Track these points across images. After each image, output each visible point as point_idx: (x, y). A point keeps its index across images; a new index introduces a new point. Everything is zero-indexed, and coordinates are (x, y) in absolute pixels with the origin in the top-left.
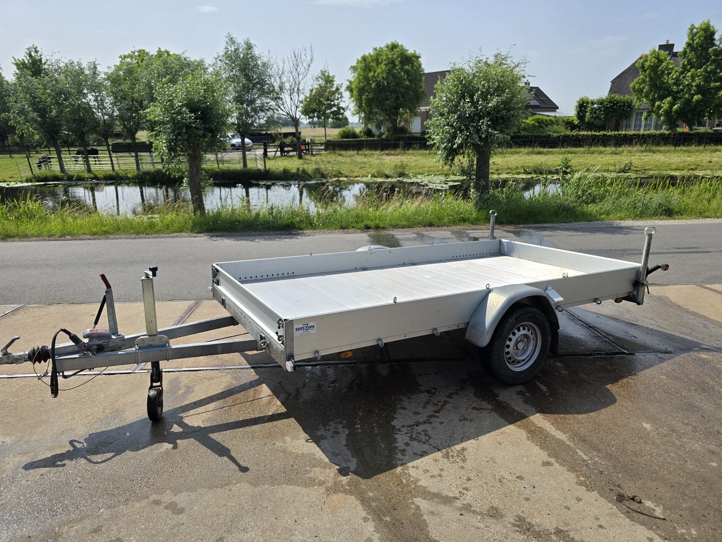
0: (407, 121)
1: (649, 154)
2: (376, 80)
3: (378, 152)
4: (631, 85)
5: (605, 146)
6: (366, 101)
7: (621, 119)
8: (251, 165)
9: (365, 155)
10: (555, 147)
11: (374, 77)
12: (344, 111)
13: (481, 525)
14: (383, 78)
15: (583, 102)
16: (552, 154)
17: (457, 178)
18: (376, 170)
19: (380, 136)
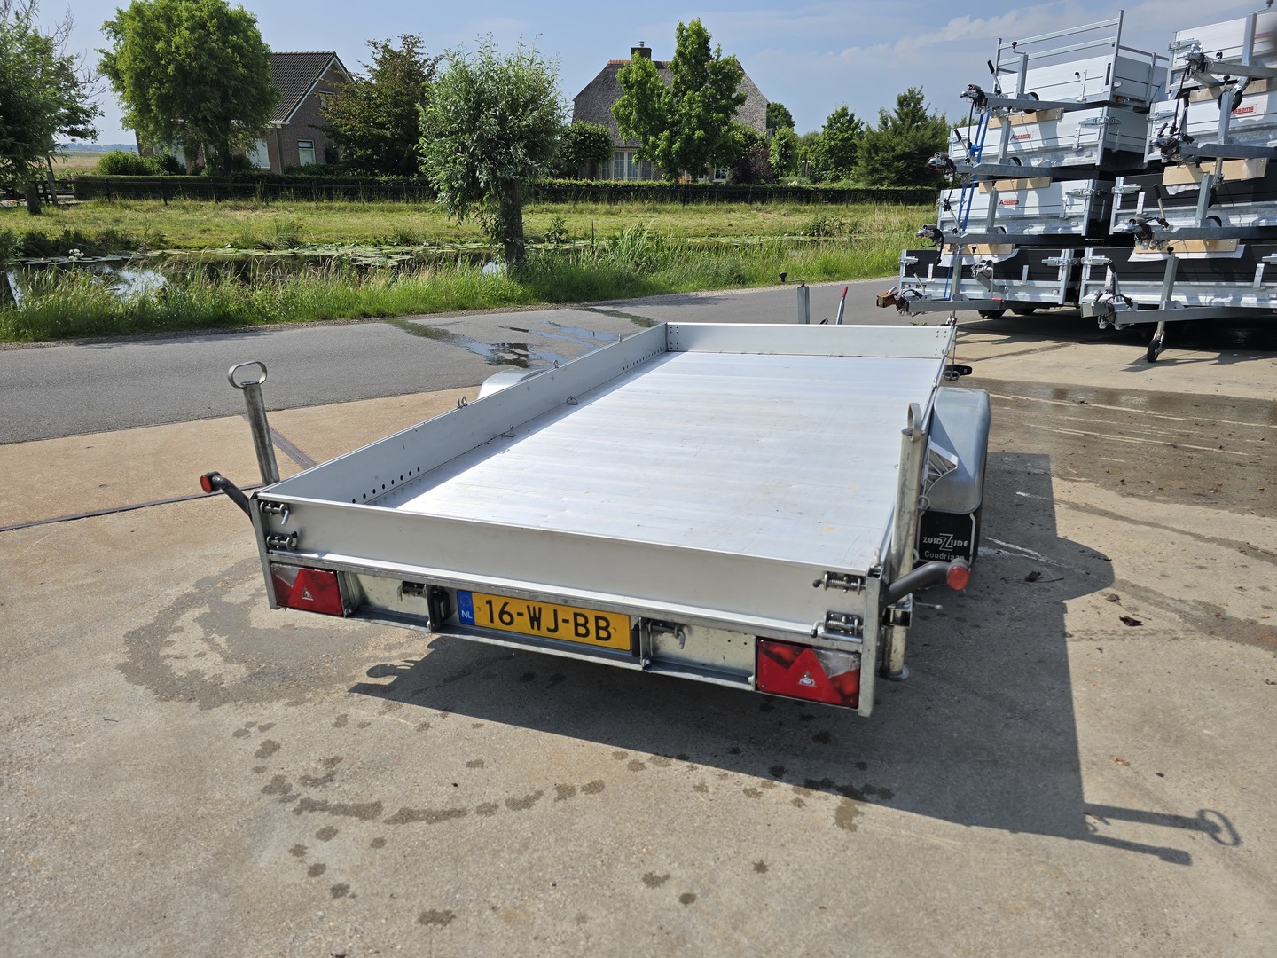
0: (249, 146)
2: (175, 59)
6: (157, 101)
17: (398, 249)
18: (237, 236)
19: (197, 171)
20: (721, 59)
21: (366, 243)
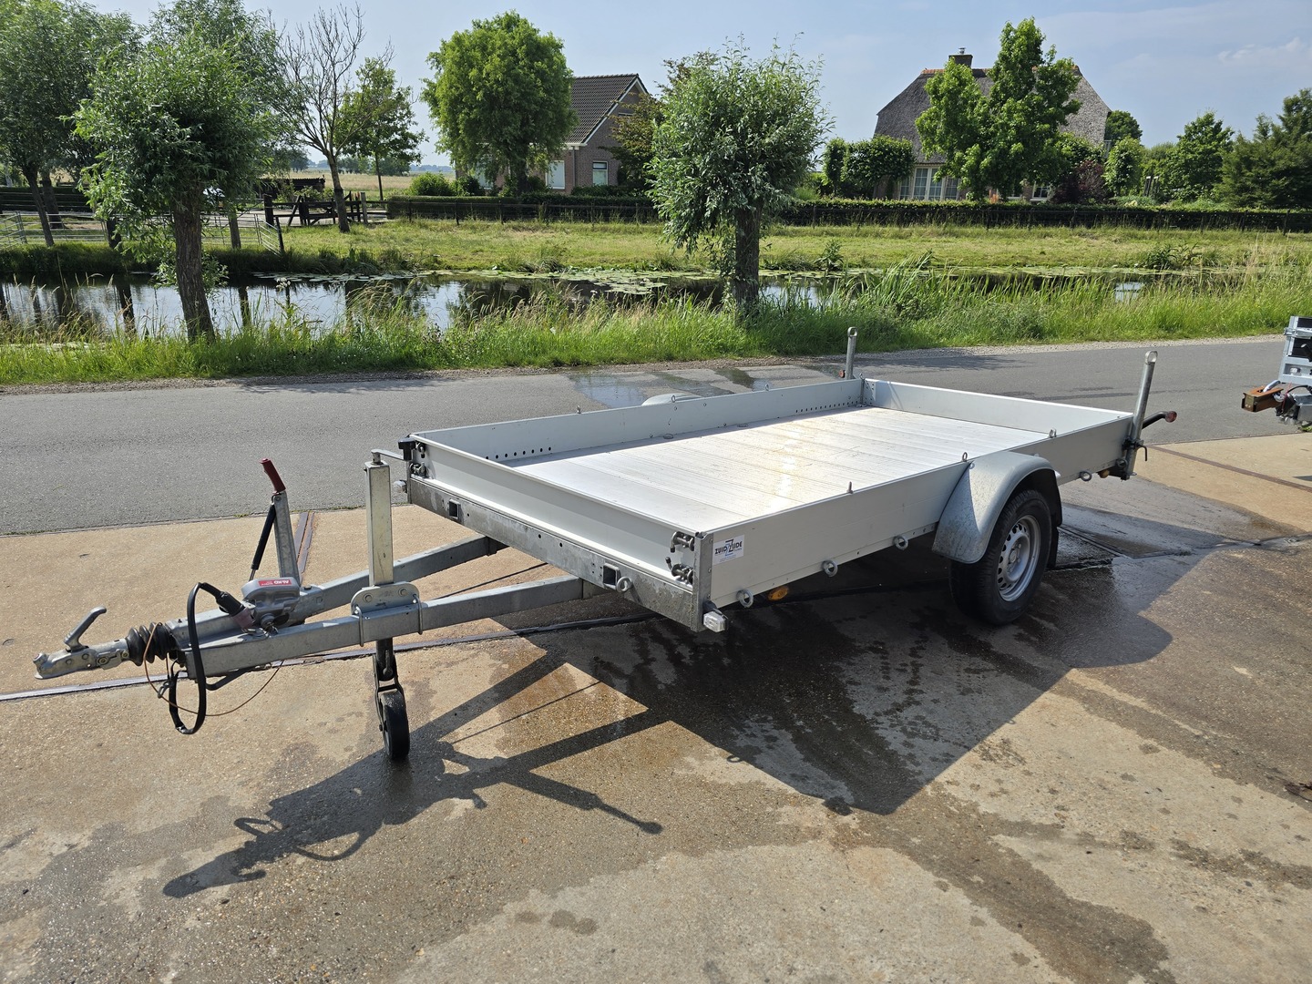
0: (544, 168)
1: (951, 239)
2: (485, 86)
3: (498, 223)
4: (917, 121)
5: (883, 224)
6: (465, 125)
7: (895, 179)
8: (248, 242)
9: (473, 228)
10: (805, 225)
11: (480, 79)
12: (416, 141)
13: (1130, 865)
14: (497, 81)
15: (836, 148)
16: (802, 236)
17: (656, 275)
18: (506, 257)
19: (494, 193)
20: (1054, 62)
21: (627, 267)
